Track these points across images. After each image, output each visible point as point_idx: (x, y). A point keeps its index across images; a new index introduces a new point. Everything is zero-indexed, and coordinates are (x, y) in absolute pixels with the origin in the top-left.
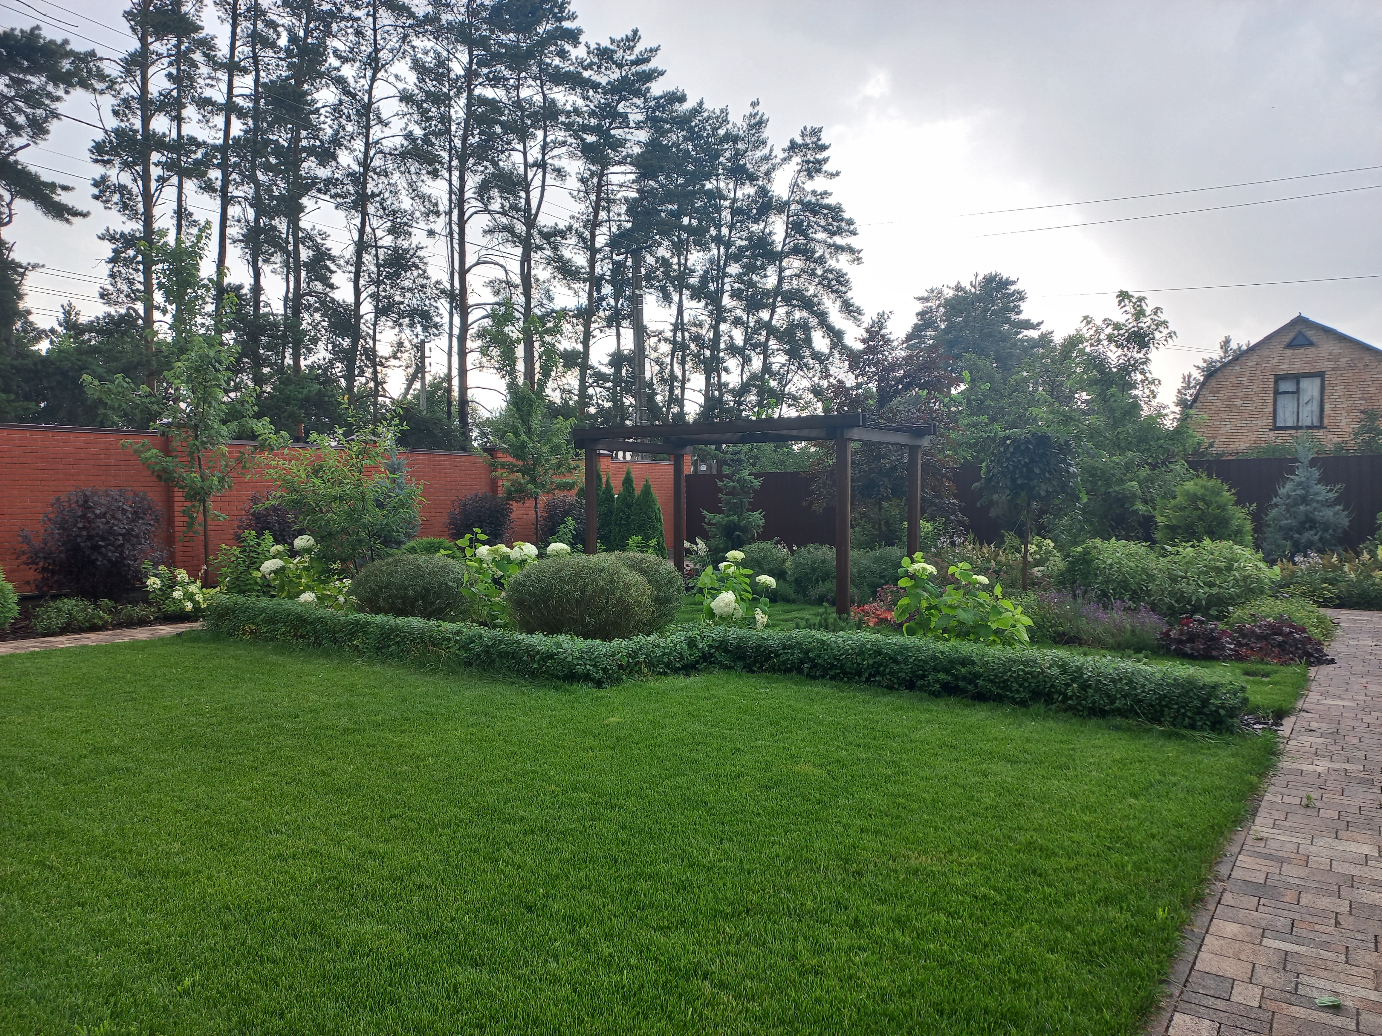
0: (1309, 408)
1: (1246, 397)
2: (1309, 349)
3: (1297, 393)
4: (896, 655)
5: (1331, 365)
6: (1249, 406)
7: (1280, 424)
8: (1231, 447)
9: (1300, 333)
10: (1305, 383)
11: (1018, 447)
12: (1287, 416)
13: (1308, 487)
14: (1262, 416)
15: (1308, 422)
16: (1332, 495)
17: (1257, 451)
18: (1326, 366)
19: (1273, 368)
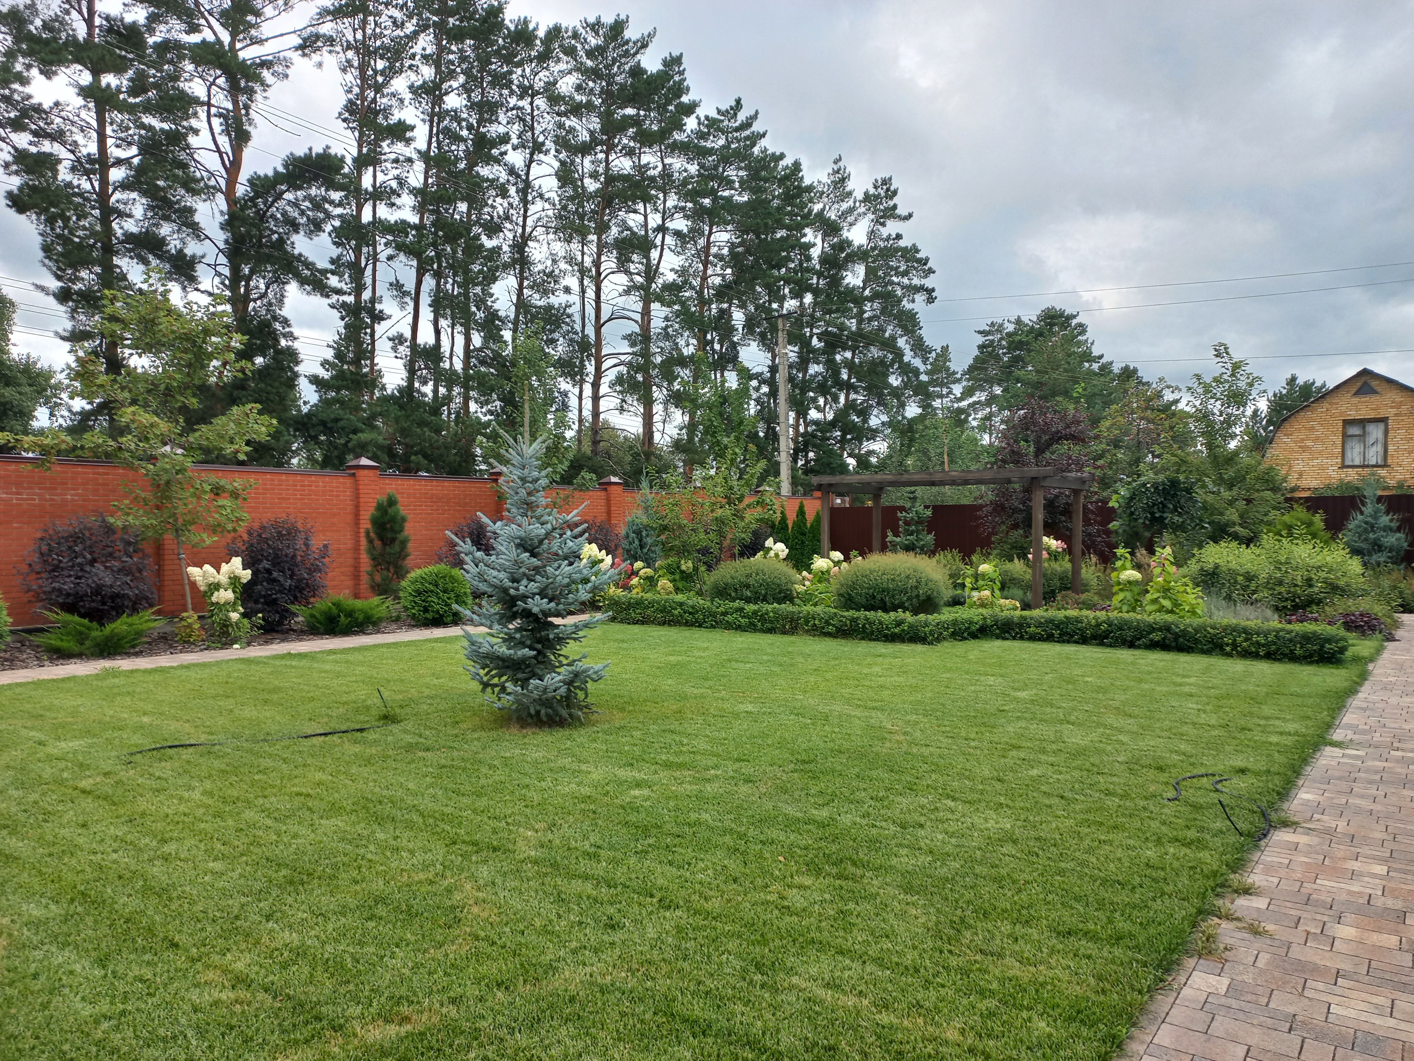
0: (1374, 449)
1: (1317, 439)
2: (1374, 398)
3: (1362, 437)
4: (1122, 625)
5: (1394, 411)
6: (1320, 447)
7: (1348, 462)
8: (1304, 483)
9: (1365, 383)
10: (1371, 428)
11: (1156, 488)
12: (1355, 455)
13: (1376, 518)
14: (1332, 456)
15: (1373, 462)
16: (1394, 525)
17: (1328, 487)
18: (1389, 412)
19: (1341, 414)
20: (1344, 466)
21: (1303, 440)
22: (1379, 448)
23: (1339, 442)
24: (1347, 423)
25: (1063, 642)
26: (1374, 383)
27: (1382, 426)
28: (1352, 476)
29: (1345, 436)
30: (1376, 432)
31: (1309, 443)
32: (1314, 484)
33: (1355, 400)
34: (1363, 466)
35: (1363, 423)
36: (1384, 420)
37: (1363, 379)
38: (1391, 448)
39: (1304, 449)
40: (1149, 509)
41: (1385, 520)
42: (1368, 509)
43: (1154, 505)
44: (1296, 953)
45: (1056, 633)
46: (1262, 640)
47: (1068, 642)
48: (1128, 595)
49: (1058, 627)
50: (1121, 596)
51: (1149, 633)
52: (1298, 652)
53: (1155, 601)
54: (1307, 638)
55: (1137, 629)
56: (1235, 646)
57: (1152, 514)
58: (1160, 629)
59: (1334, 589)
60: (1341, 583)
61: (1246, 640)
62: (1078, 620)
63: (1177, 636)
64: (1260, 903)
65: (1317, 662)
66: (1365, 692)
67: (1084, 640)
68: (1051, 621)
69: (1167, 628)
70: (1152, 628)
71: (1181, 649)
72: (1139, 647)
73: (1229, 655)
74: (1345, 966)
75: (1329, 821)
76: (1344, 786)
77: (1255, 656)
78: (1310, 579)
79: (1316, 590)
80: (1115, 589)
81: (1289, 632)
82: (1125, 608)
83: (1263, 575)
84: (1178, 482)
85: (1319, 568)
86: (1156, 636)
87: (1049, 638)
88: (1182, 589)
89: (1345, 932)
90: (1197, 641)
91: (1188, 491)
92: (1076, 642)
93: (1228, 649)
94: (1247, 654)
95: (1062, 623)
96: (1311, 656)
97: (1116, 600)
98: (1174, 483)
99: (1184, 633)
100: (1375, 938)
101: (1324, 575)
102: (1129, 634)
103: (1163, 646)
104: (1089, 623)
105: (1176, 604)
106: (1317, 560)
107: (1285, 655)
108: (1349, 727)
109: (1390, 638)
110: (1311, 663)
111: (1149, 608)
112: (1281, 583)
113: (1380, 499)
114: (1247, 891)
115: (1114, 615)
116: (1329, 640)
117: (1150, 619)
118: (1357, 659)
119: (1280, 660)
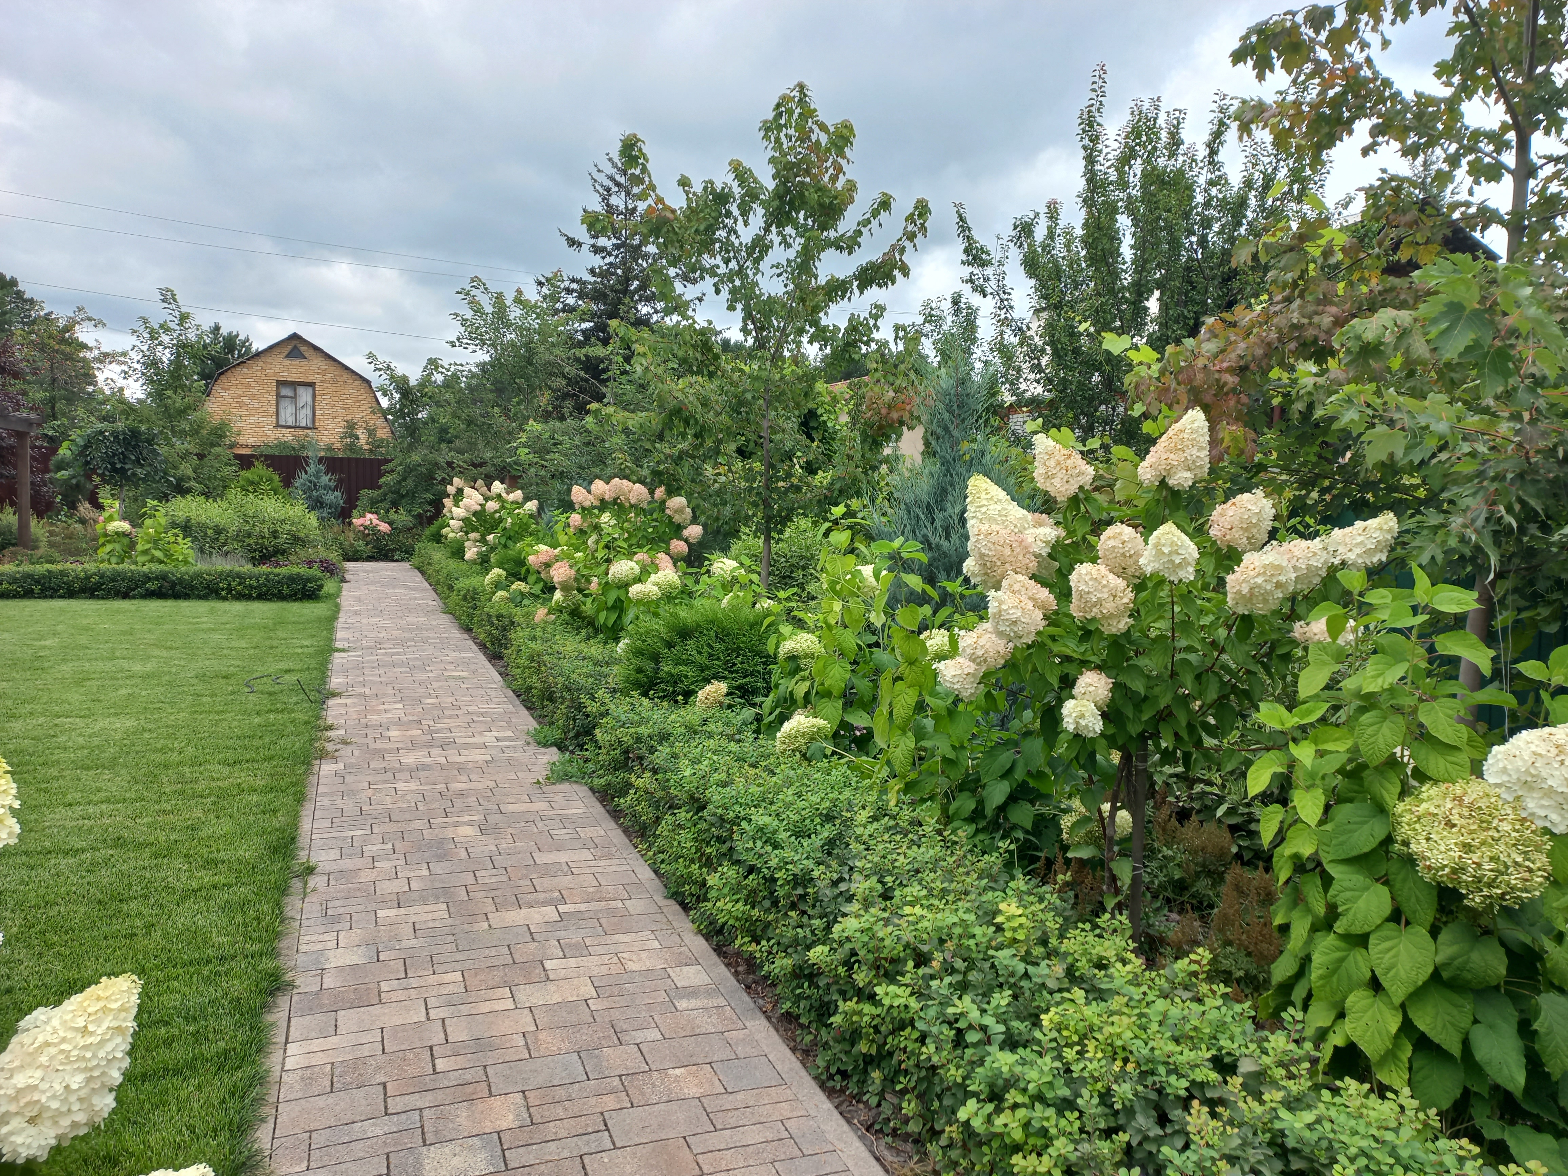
0: (303, 412)
1: (253, 397)
2: (304, 362)
3: (294, 398)
4: (116, 577)
5: (320, 377)
6: (256, 405)
7: (282, 423)
8: (242, 440)
9: (295, 347)
10: (301, 390)
11: (116, 437)
12: (287, 415)
13: (318, 478)
14: (267, 415)
15: (303, 424)
16: (333, 484)
17: (267, 445)
18: (317, 378)
19: (275, 374)
20: (278, 426)
21: (240, 396)
22: (309, 411)
23: (273, 401)
24: (280, 384)
25: (45, 597)
26: (303, 349)
27: (310, 390)
28: (288, 436)
29: (279, 396)
30: (305, 396)
31: (246, 400)
32: (251, 441)
33: (287, 362)
34: (295, 427)
35: (294, 385)
36: (311, 385)
37: (294, 343)
38: (318, 412)
39: (241, 405)
40: (109, 458)
41: (325, 479)
42: (311, 469)
43: (114, 455)
44: (372, 746)
45: (37, 589)
46: (254, 583)
47: (52, 597)
48: (118, 547)
49: (38, 582)
50: (109, 547)
51: (145, 583)
52: (286, 591)
53: (145, 552)
54: (292, 579)
55: (131, 579)
56: (230, 590)
57: (113, 464)
58: (157, 578)
59: (296, 540)
60: (302, 535)
61: (240, 584)
62: (63, 573)
63: (173, 585)
64: (342, 732)
65: (301, 599)
66: (342, 618)
67: (71, 594)
68: (30, 576)
69: (163, 577)
70: (148, 578)
71: (177, 596)
72: (134, 597)
73: (225, 599)
74: (400, 745)
75: (358, 690)
76: (358, 672)
77: (248, 598)
78: (276, 531)
79: (281, 541)
80: (101, 541)
81: (278, 575)
82: (114, 560)
83: (233, 529)
84: (139, 433)
85: (283, 521)
86: (152, 586)
87: (28, 594)
88: (173, 539)
89: (393, 734)
90: (193, 588)
91: (150, 442)
92: (62, 597)
93: (224, 593)
94: (241, 597)
95: (44, 577)
96: (295, 594)
97: (102, 552)
98: (135, 433)
99: (181, 581)
100: (410, 733)
101: (288, 527)
102: (123, 586)
103: (159, 594)
104: (77, 577)
105: (168, 555)
106: (282, 515)
107: (274, 595)
108: (343, 639)
109: (343, 580)
110: (296, 600)
111: (141, 559)
112: (249, 535)
113: (320, 460)
114: (330, 728)
115: (104, 566)
116: (308, 580)
117: (145, 569)
118: (329, 596)
119: (270, 600)
